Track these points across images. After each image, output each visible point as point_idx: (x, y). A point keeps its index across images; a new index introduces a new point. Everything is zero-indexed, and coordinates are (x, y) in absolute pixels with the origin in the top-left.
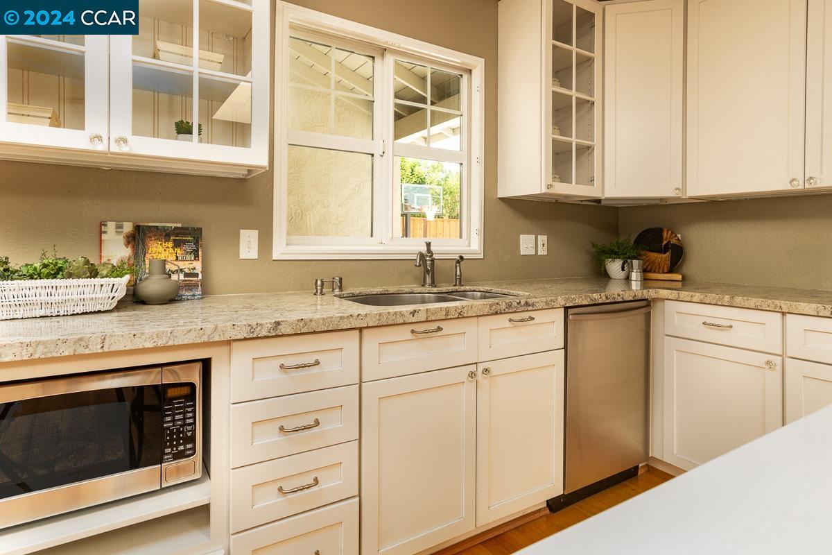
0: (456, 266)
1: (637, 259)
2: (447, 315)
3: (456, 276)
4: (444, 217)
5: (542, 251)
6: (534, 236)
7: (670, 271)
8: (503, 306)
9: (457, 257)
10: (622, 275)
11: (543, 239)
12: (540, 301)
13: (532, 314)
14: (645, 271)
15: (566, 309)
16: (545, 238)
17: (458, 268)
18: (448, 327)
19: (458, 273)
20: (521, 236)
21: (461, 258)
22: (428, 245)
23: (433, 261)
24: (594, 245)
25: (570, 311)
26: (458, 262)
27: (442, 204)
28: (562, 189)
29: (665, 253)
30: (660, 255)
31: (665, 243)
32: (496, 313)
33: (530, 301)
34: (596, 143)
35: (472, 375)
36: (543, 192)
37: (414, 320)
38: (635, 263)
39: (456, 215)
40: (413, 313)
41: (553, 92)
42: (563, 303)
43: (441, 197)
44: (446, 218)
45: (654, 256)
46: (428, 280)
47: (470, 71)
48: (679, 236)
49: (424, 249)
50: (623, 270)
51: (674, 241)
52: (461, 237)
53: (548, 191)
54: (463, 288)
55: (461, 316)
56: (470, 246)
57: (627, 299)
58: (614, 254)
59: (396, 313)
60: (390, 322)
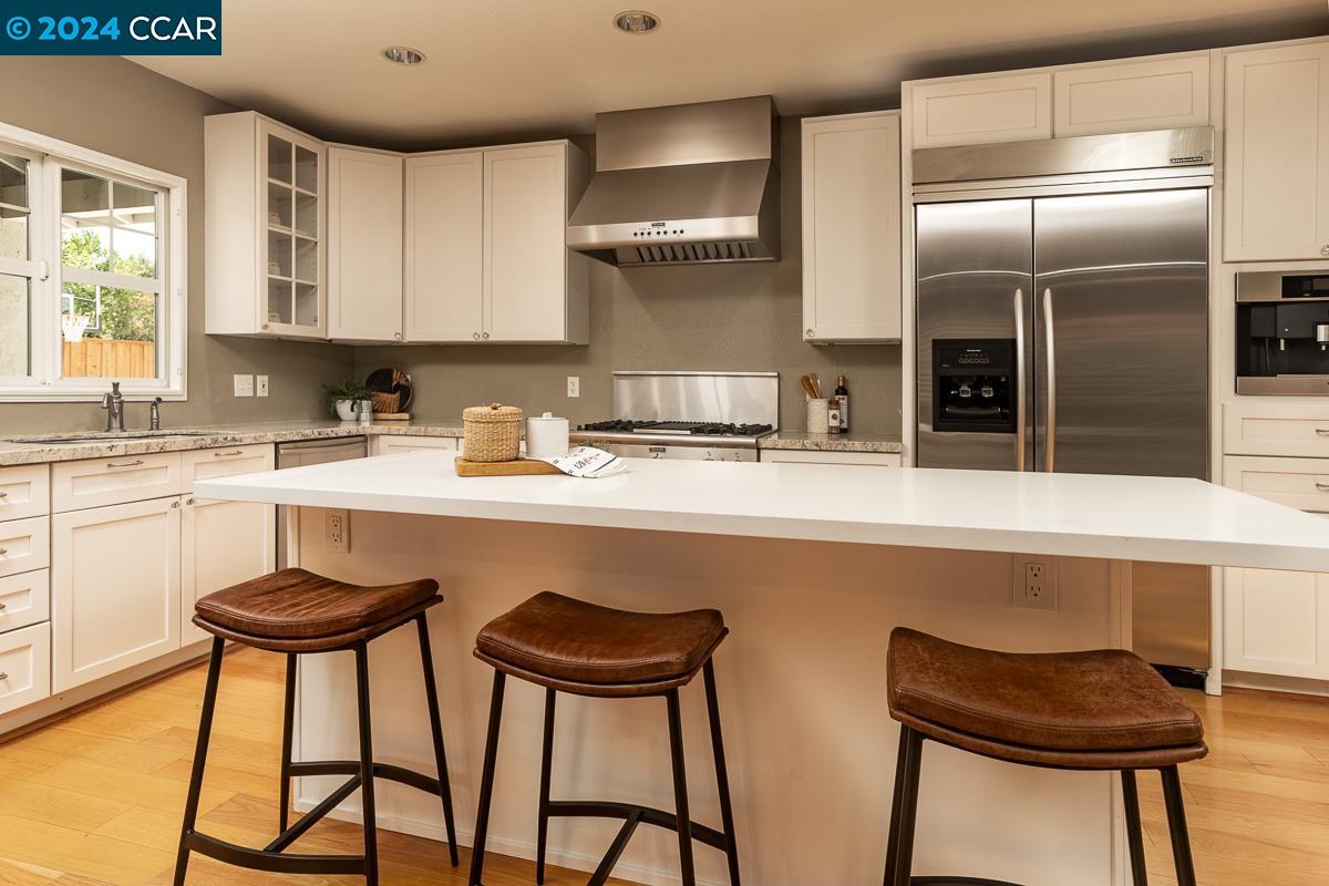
0: (152, 409)
1: (365, 399)
2: (147, 449)
3: (152, 419)
4: (103, 337)
5: (262, 392)
6: (251, 377)
7: (400, 411)
8: (209, 441)
9: (153, 399)
10: (353, 415)
11: (262, 379)
12: (248, 435)
13: (240, 449)
14: (374, 411)
15: (277, 444)
16: (266, 378)
17: (155, 411)
18: (149, 462)
19: (155, 416)
20: (235, 376)
21: (159, 400)
22: (116, 386)
23: (121, 403)
24: (324, 386)
25: (280, 446)
26: (155, 404)
27: (100, 309)
28: (279, 329)
29: (394, 393)
30: (390, 396)
31: (394, 383)
32: (201, 448)
33: (237, 437)
34: (319, 282)
35: (175, 505)
36: (258, 332)
37: (112, 454)
38: (364, 403)
39: (129, 332)
40: (111, 448)
41: (269, 231)
42: (273, 439)
43: (98, 300)
44: (107, 337)
45: (385, 396)
46: (116, 424)
47: (168, 190)
48: (409, 377)
49: (110, 390)
50: (352, 410)
51: (403, 382)
52: (156, 376)
53: (265, 331)
54: (161, 432)
55: (162, 451)
56: (169, 386)
57: (340, 435)
58: (344, 395)
59: (92, 448)
60: (85, 457)
